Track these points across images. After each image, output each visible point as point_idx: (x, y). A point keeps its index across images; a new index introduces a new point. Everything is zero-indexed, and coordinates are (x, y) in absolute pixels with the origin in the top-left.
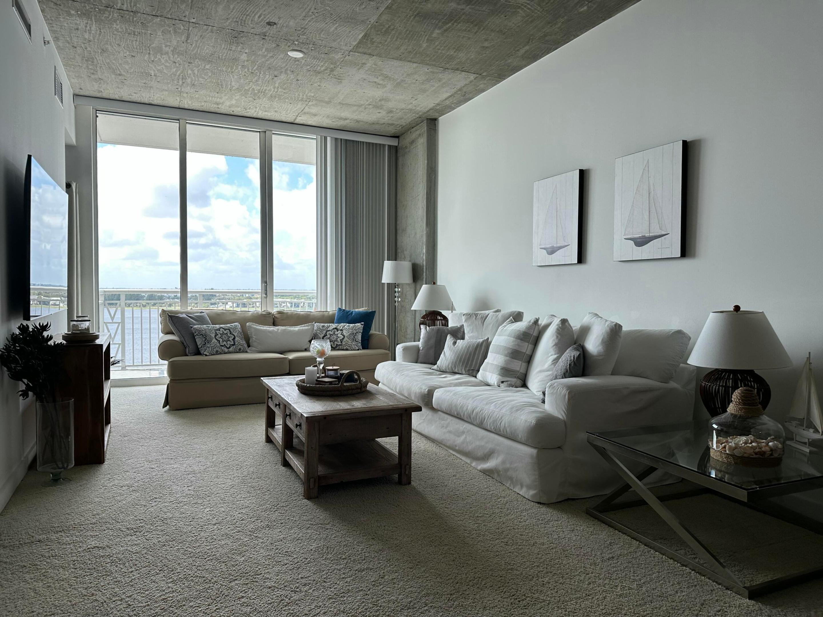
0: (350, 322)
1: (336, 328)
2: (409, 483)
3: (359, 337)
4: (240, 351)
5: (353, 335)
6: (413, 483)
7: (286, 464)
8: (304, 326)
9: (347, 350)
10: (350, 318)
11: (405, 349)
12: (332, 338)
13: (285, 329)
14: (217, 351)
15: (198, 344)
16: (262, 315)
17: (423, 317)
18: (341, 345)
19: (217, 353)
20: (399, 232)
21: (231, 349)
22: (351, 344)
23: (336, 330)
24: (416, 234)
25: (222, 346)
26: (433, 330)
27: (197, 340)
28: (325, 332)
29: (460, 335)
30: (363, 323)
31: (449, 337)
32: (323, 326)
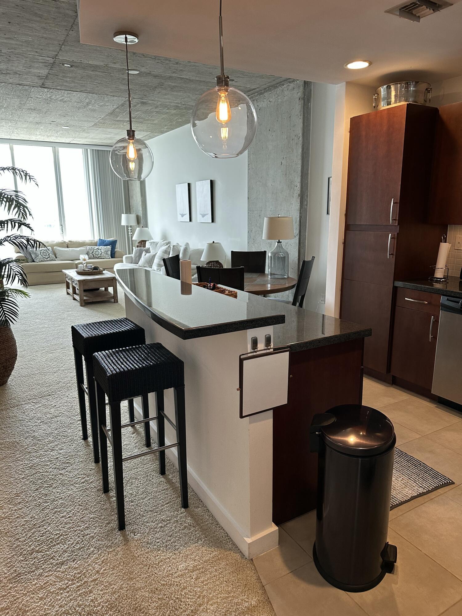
0: (105, 246)
1: (98, 248)
2: (118, 302)
3: (109, 253)
4: (52, 260)
5: (106, 252)
6: (119, 302)
7: (74, 299)
8: (82, 248)
9: (104, 259)
10: (105, 243)
11: (126, 258)
13: (73, 249)
14: (42, 260)
15: (33, 257)
16: (61, 243)
17: (139, 243)
18: (101, 256)
19: (42, 261)
20: (130, 197)
21: (48, 259)
22: (106, 256)
24: (137, 200)
25: (44, 258)
26: (138, 249)
27: (32, 256)
28: (93, 250)
29: (149, 252)
30: (110, 246)
31: (144, 252)
32: (92, 248)
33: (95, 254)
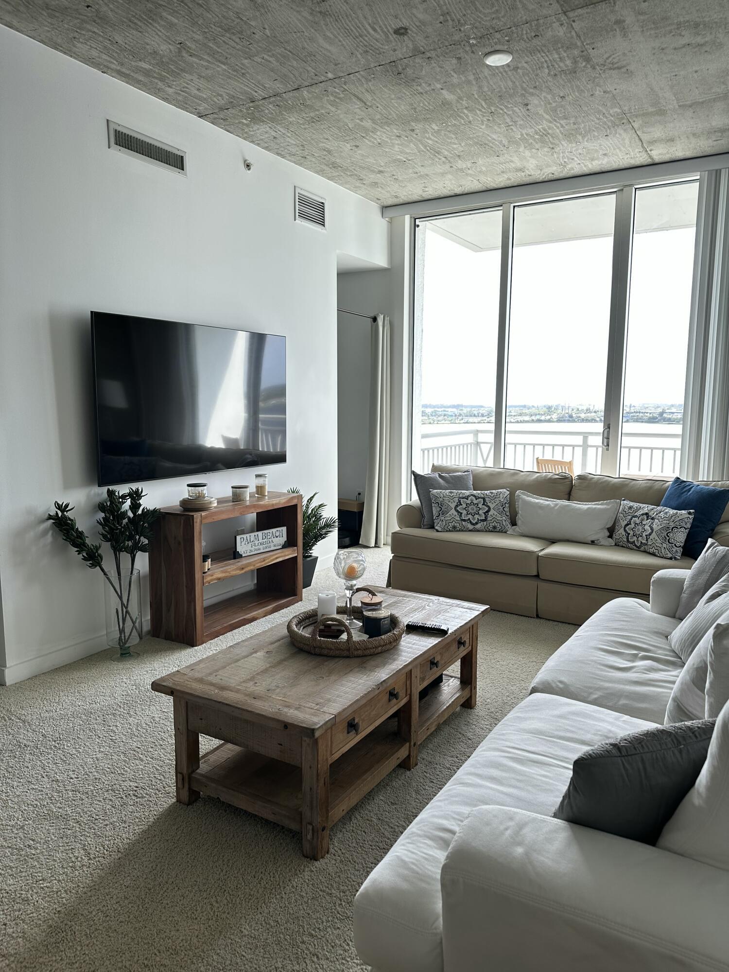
1: (647, 514)
3: (680, 537)
4: (494, 530)
5: (668, 531)
8: (601, 504)
9: (653, 554)
10: (684, 497)
12: (636, 530)
13: (568, 506)
14: (454, 527)
15: (434, 514)
16: (550, 479)
18: (647, 545)
19: (454, 529)
21: (478, 526)
22: (660, 545)
23: (645, 517)
25: (464, 520)
27: (433, 509)
28: (630, 517)
30: (692, 511)
32: (630, 508)
33: (631, 533)
